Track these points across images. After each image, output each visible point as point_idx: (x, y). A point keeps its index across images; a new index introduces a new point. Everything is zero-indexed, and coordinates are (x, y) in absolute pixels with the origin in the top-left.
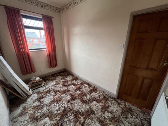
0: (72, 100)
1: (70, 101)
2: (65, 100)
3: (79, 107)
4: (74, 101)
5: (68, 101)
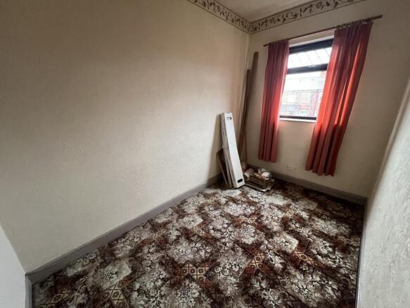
0: (243, 248)
1: (238, 245)
3: (228, 267)
4: (240, 253)
5: (238, 241)
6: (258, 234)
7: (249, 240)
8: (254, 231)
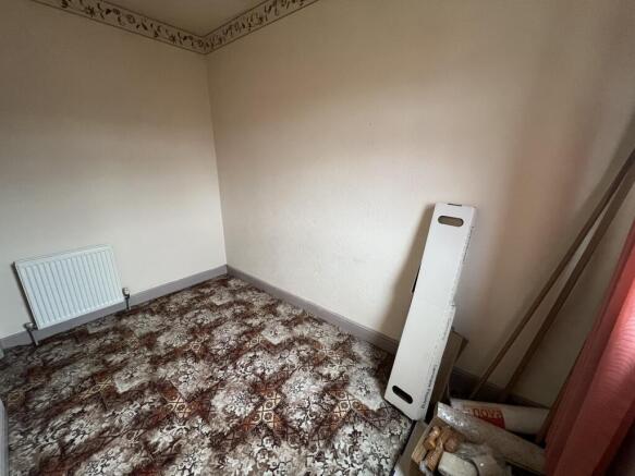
0: (209, 390)
1: (217, 385)
2: (237, 389)
5: (223, 385)
6: (227, 419)
7: (219, 402)
8: (238, 413)
